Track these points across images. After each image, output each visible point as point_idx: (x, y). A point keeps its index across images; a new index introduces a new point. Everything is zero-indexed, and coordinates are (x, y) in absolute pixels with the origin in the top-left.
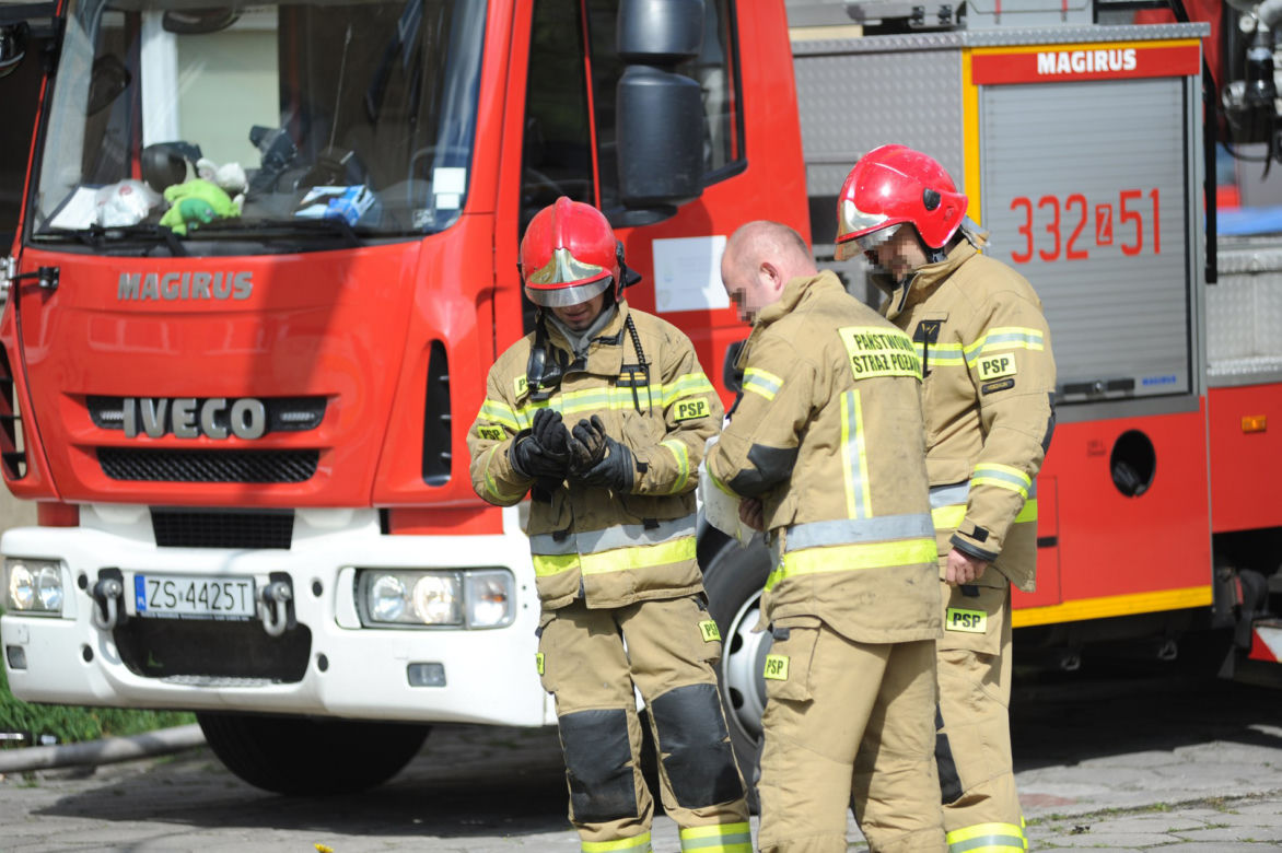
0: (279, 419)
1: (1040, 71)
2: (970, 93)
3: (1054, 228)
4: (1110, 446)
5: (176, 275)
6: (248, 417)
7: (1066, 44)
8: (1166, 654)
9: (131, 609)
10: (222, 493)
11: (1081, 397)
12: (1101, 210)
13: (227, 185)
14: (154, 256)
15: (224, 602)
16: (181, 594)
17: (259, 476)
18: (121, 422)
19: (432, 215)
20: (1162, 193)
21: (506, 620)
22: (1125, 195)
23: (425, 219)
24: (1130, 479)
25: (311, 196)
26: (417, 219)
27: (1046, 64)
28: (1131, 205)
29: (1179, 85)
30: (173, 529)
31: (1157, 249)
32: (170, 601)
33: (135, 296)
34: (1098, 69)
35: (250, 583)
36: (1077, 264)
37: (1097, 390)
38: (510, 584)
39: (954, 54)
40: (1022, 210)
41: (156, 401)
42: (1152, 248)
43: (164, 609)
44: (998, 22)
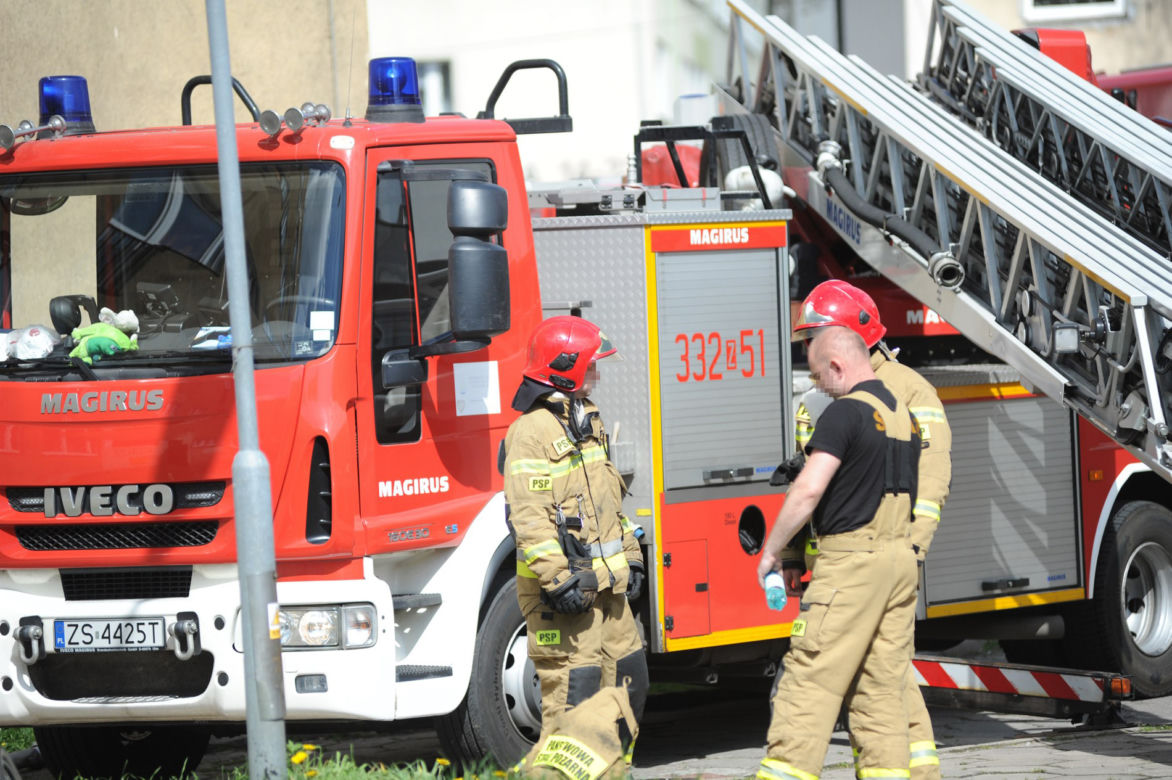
0: (185, 499)
1: (692, 243)
2: (650, 258)
3: (701, 357)
4: (738, 518)
5: (96, 394)
6: (158, 498)
7: (707, 223)
8: (769, 673)
9: (50, 647)
10: (132, 556)
11: (720, 481)
12: (730, 344)
13: (124, 327)
14: (66, 381)
15: (136, 637)
16: (97, 633)
17: (165, 542)
18: (42, 506)
19: (310, 345)
20: (765, 333)
21: (370, 641)
22: (744, 333)
23: (304, 348)
24: (750, 542)
25: (202, 333)
26: (298, 348)
27: (695, 238)
28: (748, 341)
29: (773, 254)
30: (78, 586)
31: (763, 374)
32: (88, 639)
33: (57, 410)
34: (726, 242)
35: (160, 622)
36: (716, 382)
37: (731, 476)
38: (374, 615)
39: (638, 230)
40: (682, 343)
41: (74, 490)
42: (760, 372)
43: (82, 645)
44: (665, 207)
